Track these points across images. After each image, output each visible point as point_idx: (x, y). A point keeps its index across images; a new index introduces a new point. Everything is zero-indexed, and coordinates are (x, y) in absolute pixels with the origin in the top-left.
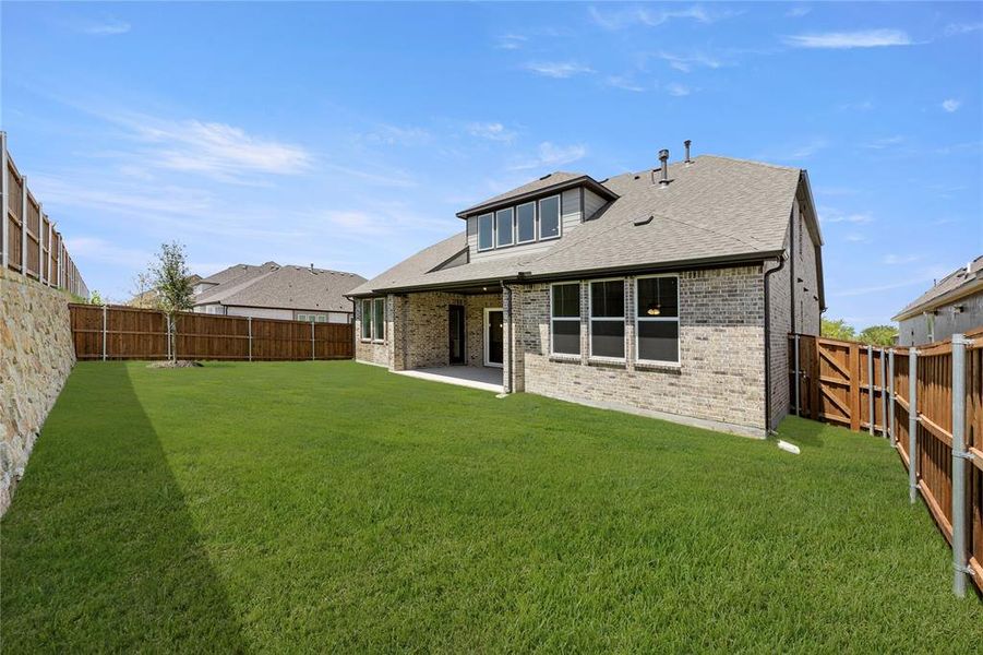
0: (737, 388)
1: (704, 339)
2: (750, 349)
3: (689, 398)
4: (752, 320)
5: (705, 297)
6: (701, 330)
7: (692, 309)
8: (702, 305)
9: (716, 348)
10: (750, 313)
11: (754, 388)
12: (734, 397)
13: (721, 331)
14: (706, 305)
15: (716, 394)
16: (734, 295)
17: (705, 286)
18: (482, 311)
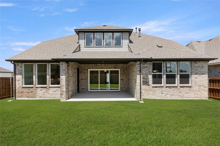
0: (203, 89)
1: (197, 78)
2: (205, 80)
3: (193, 93)
4: (206, 73)
5: (197, 68)
6: (196, 76)
7: (194, 71)
8: (196, 70)
9: (199, 80)
10: (206, 72)
11: (206, 89)
12: (202, 91)
13: (200, 76)
14: (197, 70)
15: (199, 91)
16: (203, 68)
17: (197, 65)
18: (87, 70)
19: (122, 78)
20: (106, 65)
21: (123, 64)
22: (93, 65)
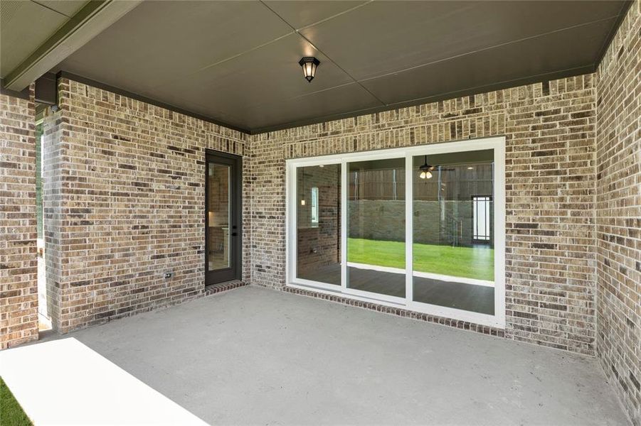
18: (281, 166)
19: (528, 216)
20: (382, 122)
21: (537, 87)
22: (307, 131)
